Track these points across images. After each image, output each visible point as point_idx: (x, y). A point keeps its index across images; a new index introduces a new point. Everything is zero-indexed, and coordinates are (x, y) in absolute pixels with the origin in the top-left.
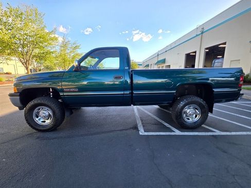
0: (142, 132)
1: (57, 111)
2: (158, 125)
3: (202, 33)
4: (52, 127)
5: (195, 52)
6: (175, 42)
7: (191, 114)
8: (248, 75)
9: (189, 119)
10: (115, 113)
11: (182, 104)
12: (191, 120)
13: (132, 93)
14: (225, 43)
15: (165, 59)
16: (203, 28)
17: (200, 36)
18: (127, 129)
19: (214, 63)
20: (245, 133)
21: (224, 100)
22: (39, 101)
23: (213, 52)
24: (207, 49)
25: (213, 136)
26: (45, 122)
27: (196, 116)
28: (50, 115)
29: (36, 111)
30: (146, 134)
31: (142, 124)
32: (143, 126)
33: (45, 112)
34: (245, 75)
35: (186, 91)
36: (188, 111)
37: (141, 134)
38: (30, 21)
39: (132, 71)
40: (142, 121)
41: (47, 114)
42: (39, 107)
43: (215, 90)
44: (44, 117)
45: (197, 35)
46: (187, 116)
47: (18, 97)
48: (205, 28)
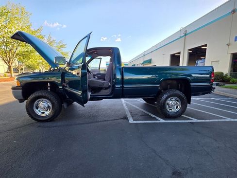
0: (131, 121)
1: (56, 103)
2: (145, 115)
3: (185, 35)
4: (51, 118)
5: (179, 53)
6: (160, 43)
7: (173, 105)
8: (226, 75)
9: (171, 110)
10: (106, 107)
11: (165, 96)
12: (173, 110)
13: (123, 87)
14: (206, 45)
15: (151, 59)
16: (186, 31)
17: (184, 38)
18: (118, 119)
19: (197, 63)
20: (217, 120)
21: (201, 93)
22: (40, 94)
23: (197, 54)
24: (190, 50)
25: (191, 122)
26: (44, 113)
27: (177, 107)
28: (49, 107)
29: (36, 103)
30: (135, 122)
31: (131, 115)
32: (132, 117)
33: (45, 104)
34: (224, 75)
35: (169, 86)
36: (170, 103)
37: (130, 122)
38: (16, 19)
39: (122, 68)
40: (131, 113)
41: (47, 105)
42: (39, 100)
43: (192, 84)
44: (44, 108)
45: (181, 37)
46: (169, 107)
47: (21, 90)
48: (187, 31)
